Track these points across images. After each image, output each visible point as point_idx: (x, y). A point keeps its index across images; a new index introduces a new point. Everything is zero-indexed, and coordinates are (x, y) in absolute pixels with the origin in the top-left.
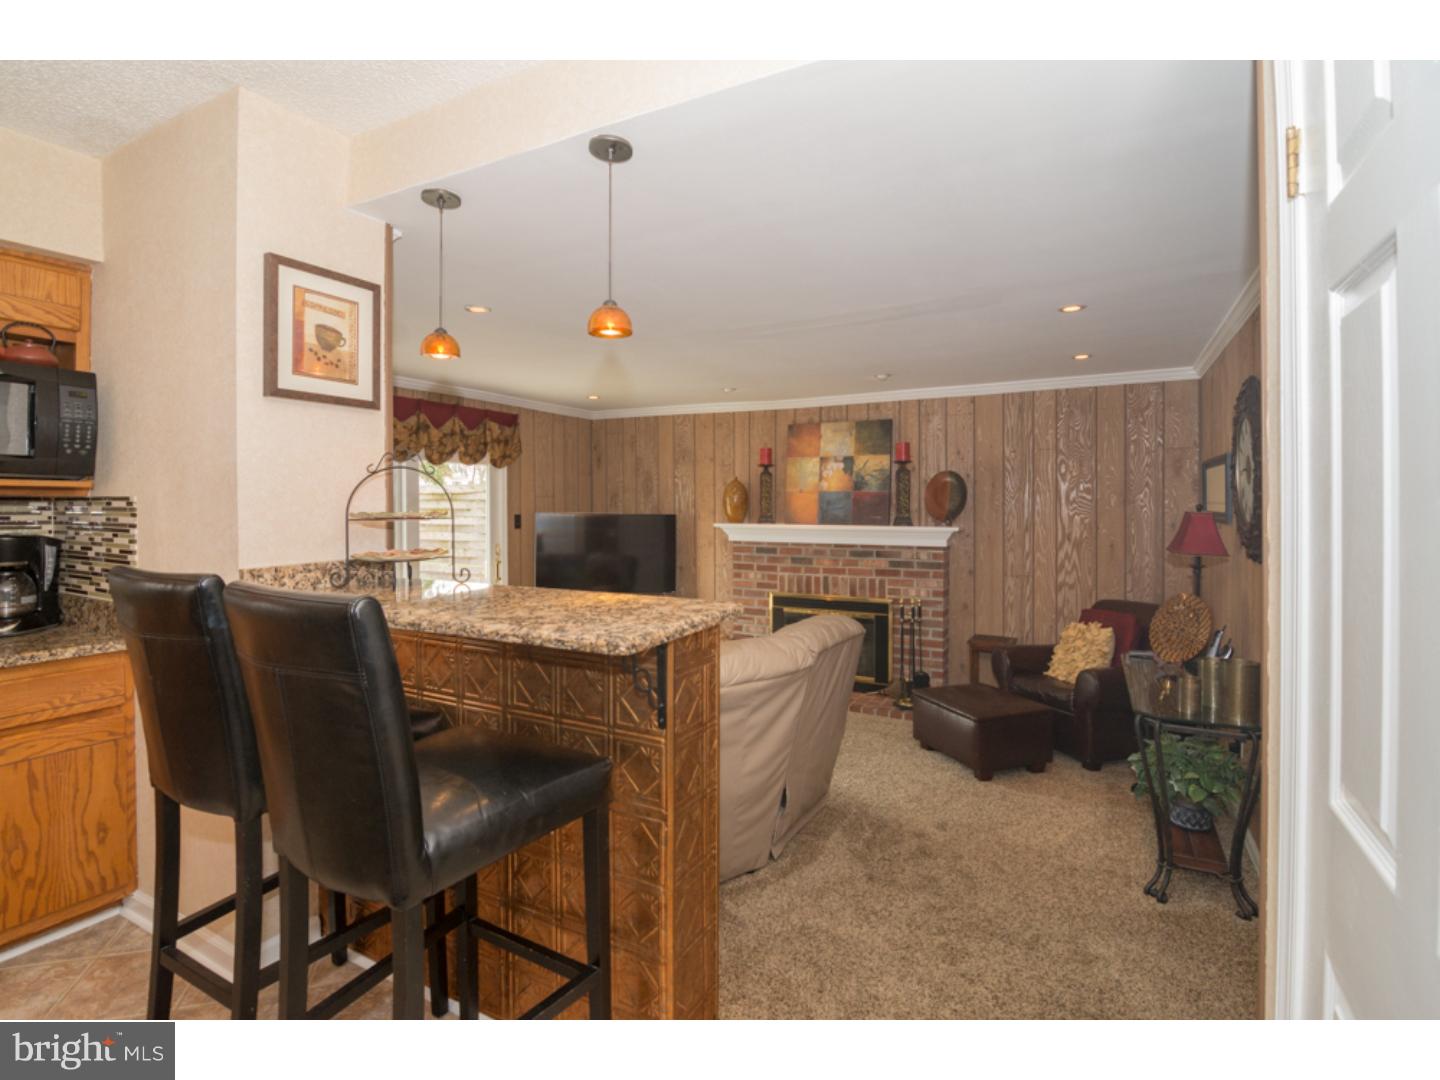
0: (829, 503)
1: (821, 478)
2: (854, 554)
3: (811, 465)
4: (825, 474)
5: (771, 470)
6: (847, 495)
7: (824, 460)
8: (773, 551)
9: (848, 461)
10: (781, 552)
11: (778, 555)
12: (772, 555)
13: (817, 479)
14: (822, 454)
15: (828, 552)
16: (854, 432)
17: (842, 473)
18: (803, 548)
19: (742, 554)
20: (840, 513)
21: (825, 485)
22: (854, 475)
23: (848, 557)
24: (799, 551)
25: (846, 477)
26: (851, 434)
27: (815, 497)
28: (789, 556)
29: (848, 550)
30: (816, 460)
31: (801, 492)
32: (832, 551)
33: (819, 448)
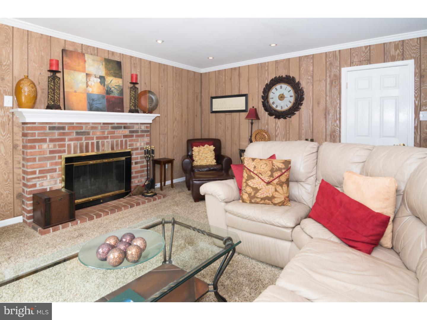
0: (93, 100)
1: (87, 86)
2: (113, 128)
3: (81, 77)
4: (89, 83)
6: (103, 97)
7: (88, 75)
8: (63, 128)
9: (102, 78)
10: (68, 129)
11: (66, 131)
12: (62, 131)
13: (85, 86)
14: (87, 72)
15: (99, 128)
16: (104, 63)
17: (99, 84)
18: (84, 126)
19: (37, 132)
20: (100, 106)
21: (90, 90)
22: (106, 87)
23: (110, 130)
24: (82, 128)
25: (102, 87)
26: (102, 65)
27: (85, 96)
28: (75, 131)
29: (110, 126)
30: (85, 74)
31: (75, 92)
32: (101, 127)
33: (85, 68)
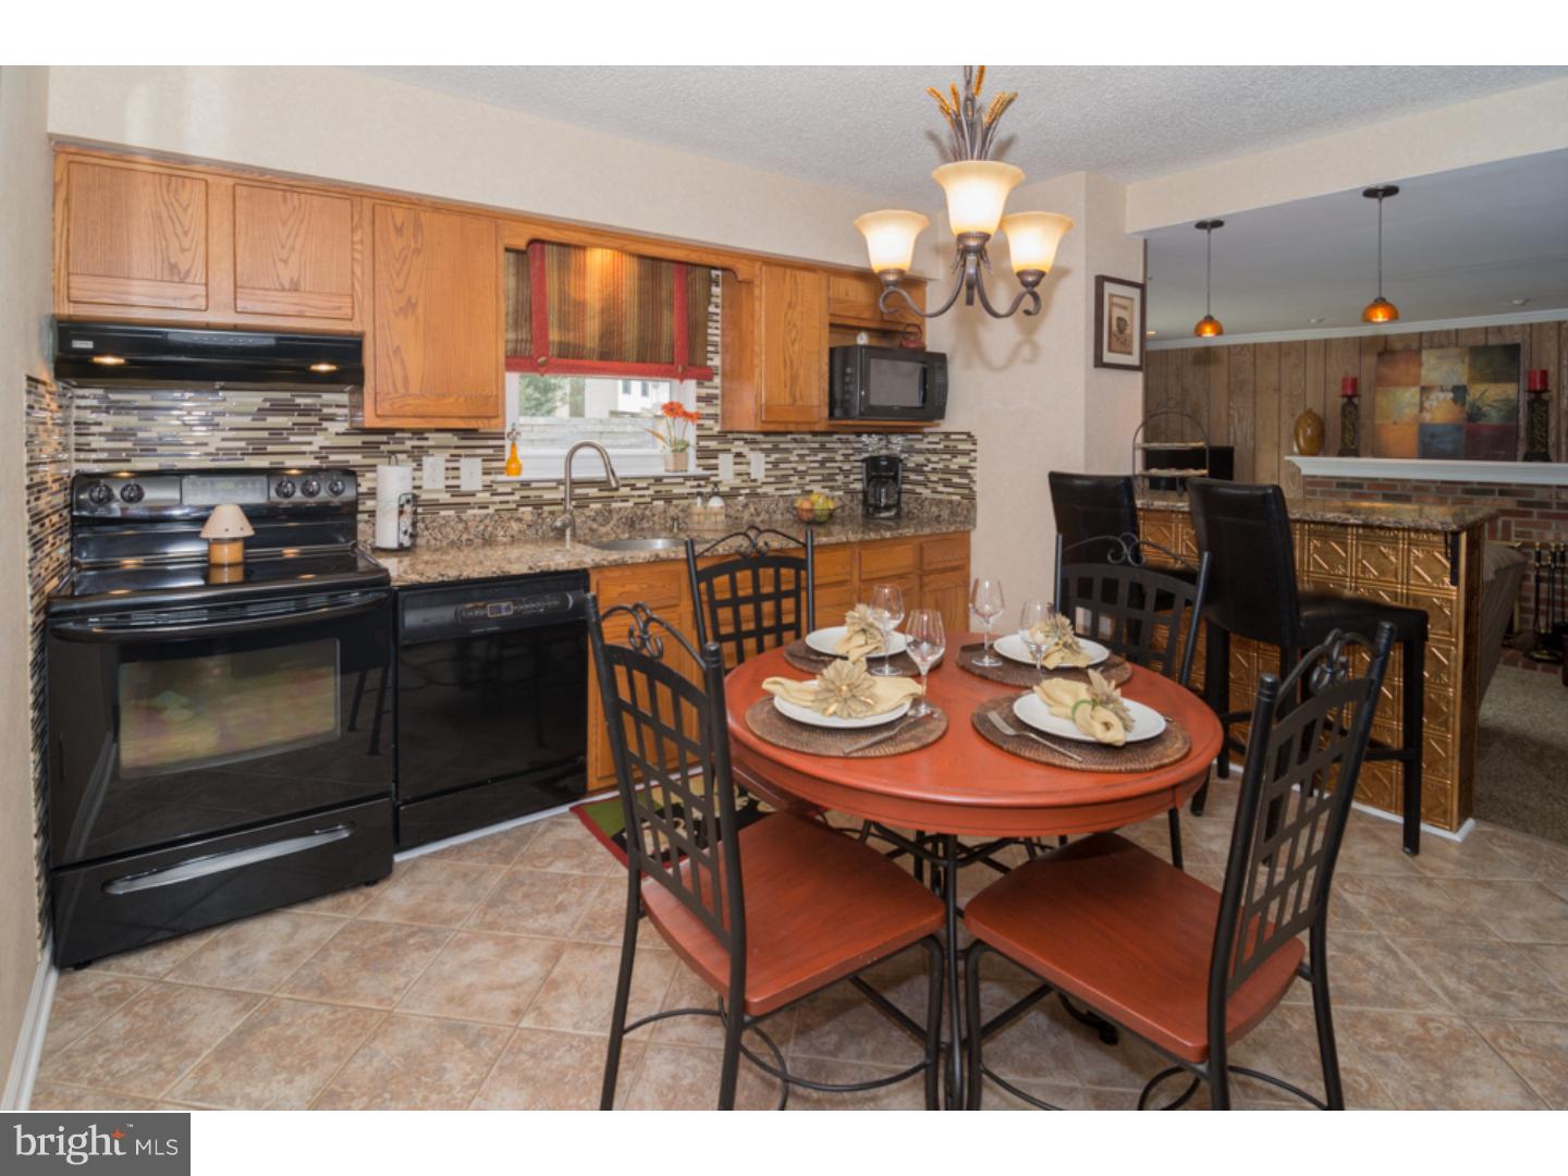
0: (1433, 436)
1: (1422, 409)
2: (1467, 491)
3: (1410, 395)
4: (1427, 405)
5: (1355, 400)
6: (1457, 428)
7: (1425, 390)
8: (1360, 486)
9: (1459, 392)
10: (1369, 488)
11: (1365, 490)
12: (1357, 491)
13: (1416, 410)
14: (1423, 383)
15: (1433, 489)
16: (1467, 359)
17: (1451, 403)
18: (1399, 484)
19: (1319, 489)
20: (1449, 447)
21: (1427, 417)
22: (1467, 406)
23: (1459, 495)
24: (1394, 487)
25: (1457, 409)
26: (1463, 362)
27: (1415, 428)
28: (1380, 493)
29: (1460, 487)
30: (1415, 391)
31: (1395, 423)
32: (1437, 488)
33: (1418, 377)
